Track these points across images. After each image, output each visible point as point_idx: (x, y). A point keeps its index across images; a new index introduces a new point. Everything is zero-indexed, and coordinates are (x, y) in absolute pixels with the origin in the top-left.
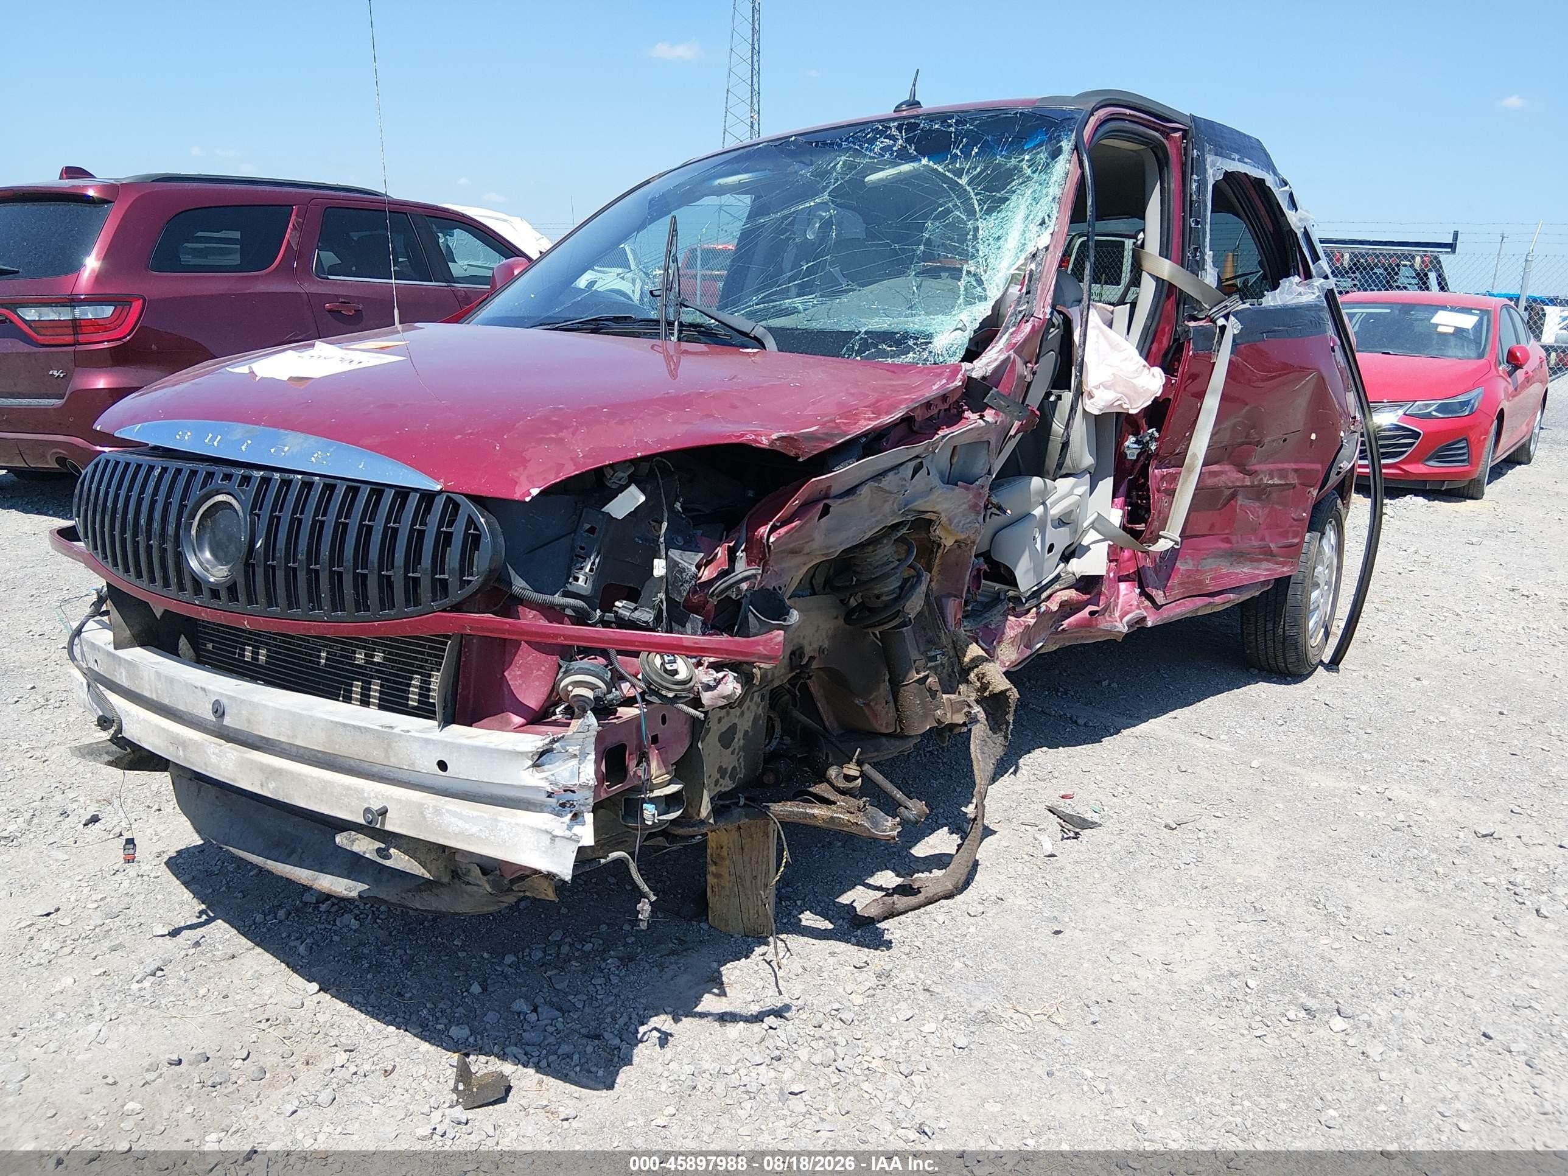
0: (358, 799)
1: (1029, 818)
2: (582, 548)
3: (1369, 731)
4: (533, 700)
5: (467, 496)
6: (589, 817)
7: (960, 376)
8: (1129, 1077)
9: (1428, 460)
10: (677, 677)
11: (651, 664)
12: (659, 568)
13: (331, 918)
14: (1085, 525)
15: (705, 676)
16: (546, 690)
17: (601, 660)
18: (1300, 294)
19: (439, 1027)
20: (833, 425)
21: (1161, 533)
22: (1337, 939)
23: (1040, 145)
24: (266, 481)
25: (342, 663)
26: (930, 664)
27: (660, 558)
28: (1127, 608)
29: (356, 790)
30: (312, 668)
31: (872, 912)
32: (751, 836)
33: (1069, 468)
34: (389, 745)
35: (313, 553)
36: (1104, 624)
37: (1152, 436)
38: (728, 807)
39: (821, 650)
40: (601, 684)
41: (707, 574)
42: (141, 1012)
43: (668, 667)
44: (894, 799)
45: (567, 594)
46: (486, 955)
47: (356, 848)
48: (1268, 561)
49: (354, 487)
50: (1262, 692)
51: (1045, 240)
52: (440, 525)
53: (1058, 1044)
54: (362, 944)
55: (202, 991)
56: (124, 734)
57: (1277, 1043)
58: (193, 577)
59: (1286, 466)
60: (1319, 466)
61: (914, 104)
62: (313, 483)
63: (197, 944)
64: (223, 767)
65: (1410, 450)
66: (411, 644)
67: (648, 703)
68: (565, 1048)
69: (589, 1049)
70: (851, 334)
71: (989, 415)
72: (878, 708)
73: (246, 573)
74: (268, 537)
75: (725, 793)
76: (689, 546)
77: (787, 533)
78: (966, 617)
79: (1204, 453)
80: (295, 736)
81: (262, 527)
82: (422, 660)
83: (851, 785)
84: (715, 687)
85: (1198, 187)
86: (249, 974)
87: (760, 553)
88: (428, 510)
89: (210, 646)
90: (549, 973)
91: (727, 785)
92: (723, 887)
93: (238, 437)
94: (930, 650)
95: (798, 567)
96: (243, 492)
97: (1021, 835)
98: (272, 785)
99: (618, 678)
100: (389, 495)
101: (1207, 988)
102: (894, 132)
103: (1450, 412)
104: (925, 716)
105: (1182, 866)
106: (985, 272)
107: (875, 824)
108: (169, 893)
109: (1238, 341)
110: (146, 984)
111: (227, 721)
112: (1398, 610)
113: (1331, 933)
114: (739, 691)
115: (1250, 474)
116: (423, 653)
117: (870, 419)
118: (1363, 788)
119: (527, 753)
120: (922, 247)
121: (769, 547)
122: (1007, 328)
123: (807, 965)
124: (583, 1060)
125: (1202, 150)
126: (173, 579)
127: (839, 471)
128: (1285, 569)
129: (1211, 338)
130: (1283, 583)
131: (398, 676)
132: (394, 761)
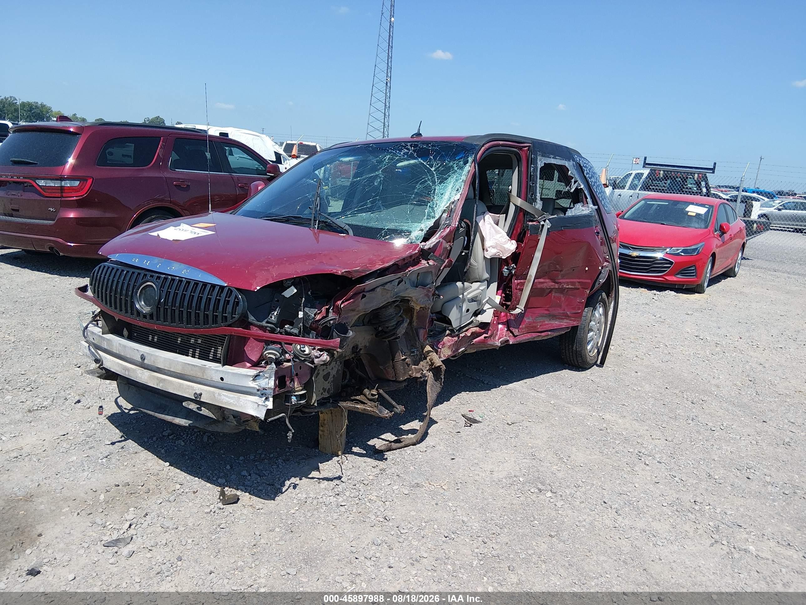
0: (192, 390)
1: (454, 418)
2: (274, 307)
3: (606, 392)
4: (254, 358)
5: (235, 288)
6: (271, 399)
7: (418, 249)
8: (465, 507)
9: (677, 275)
10: (305, 353)
11: (296, 348)
12: (301, 315)
13: (174, 441)
14: (484, 302)
15: (315, 353)
16: (259, 355)
17: (279, 346)
18: (583, 210)
19: (214, 479)
20: (366, 267)
21: (517, 306)
22: (561, 467)
23: (461, 158)
24: (166, 279)
25: (187, 343)
26: (412, 354)
27: (301, 311)
28: (501, 336)
29: (191, 387)
30: (175, 344)
31: (382, 448)
32: (336, 416)
33: (478, 279)
34: (204, 371)
35: (181, 305)
36: (490, 342)
37: (513, 267)
38: (326, 403)
39: (365, 346)
40: (278, 354)
41: (318, 317)
42: (103, 470)
43: (302, 349)
44: (392, 404)
45: (268, 322)
46: (232, 456)
47: (190, 407)
48: (567, 319)
49: (197, 283)
50: (566, 374)
51: (458, 197)
52: (226, 297)
53: (442, 495)
54: (185, 451)
55: (125, 464)
56: (104, 366)
57: (524, 499)
58: (137, 311)
59: (574, 280)
60: (590, 281)
61: (419, 134)
62: (182, 280)
63: (123, 448)
64: (143, 378)
65: (669, 270)
66: (213, 337)
67: (295, 361)
68: (260, 488)
69: (269, 489)
70: (382, 229)
71: (431, 262)
72: (389, 370)
73: (157, 309)
74: (165, 298)
75: (325, 398)
76: (312, 307)
77: (347, 304)
78: (430, 336)
79: (534, 275)
80: (171, 368)
81: (164, 295)
82: (216, 343)
83: (374, 397)
84: (319, 357)
85: (534, 170)
86: (143, 459)
87: (338, 311)
88: (222, 292)
89: (135, 334)
90: (256, 463)
91: (326, 395)
92: (325, 436)
93: (156, 262)
94: (412, 349)
95: (355, 316)
96: (157, 282)
97: (449, 424)
98: (161, 385)
99: (284, 352)
100: (209, 287)
101: (504, 480)
102: (409, 147)
103: (689, 253)
104: (405, 373)
105: (509, 438)
106: (436, 207)
107: (381, 412)
108: (110, 430)
109: (550, 230)
110: (104, 460)
111: (146, 361)
112: (640, 343)
113: (559, 464)
114: (328, 359)
115: (557, 283)
116: (216, 341)
117: (380, 265)
118: (594, 414)
119: (251, 376)
120: (414, 196)
121: (341, 309)
122: (440, 230)
123: (354, 465)
124: (266, 492)
125: (536, 155)
126: (129, 311)
127: (367, 282)
128: (575, 323)
129: (538, 230)
130: (575, 329)
131: (207, 348)
132: (205, 377)
